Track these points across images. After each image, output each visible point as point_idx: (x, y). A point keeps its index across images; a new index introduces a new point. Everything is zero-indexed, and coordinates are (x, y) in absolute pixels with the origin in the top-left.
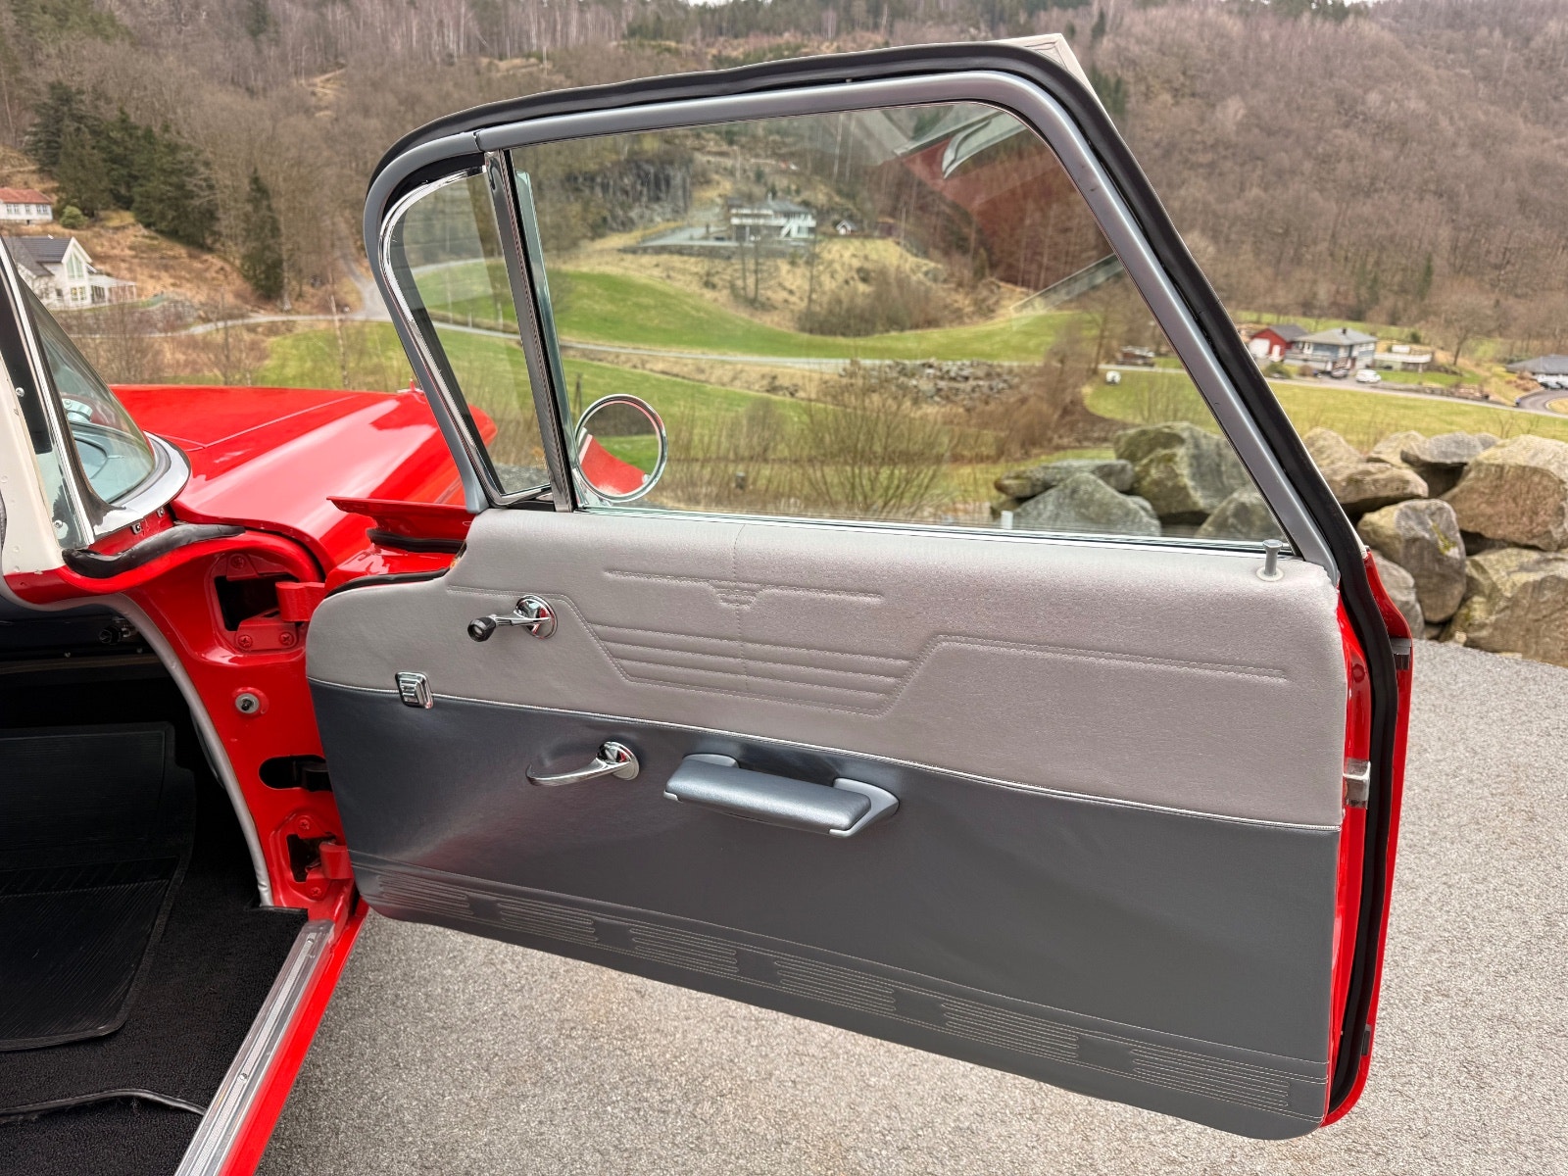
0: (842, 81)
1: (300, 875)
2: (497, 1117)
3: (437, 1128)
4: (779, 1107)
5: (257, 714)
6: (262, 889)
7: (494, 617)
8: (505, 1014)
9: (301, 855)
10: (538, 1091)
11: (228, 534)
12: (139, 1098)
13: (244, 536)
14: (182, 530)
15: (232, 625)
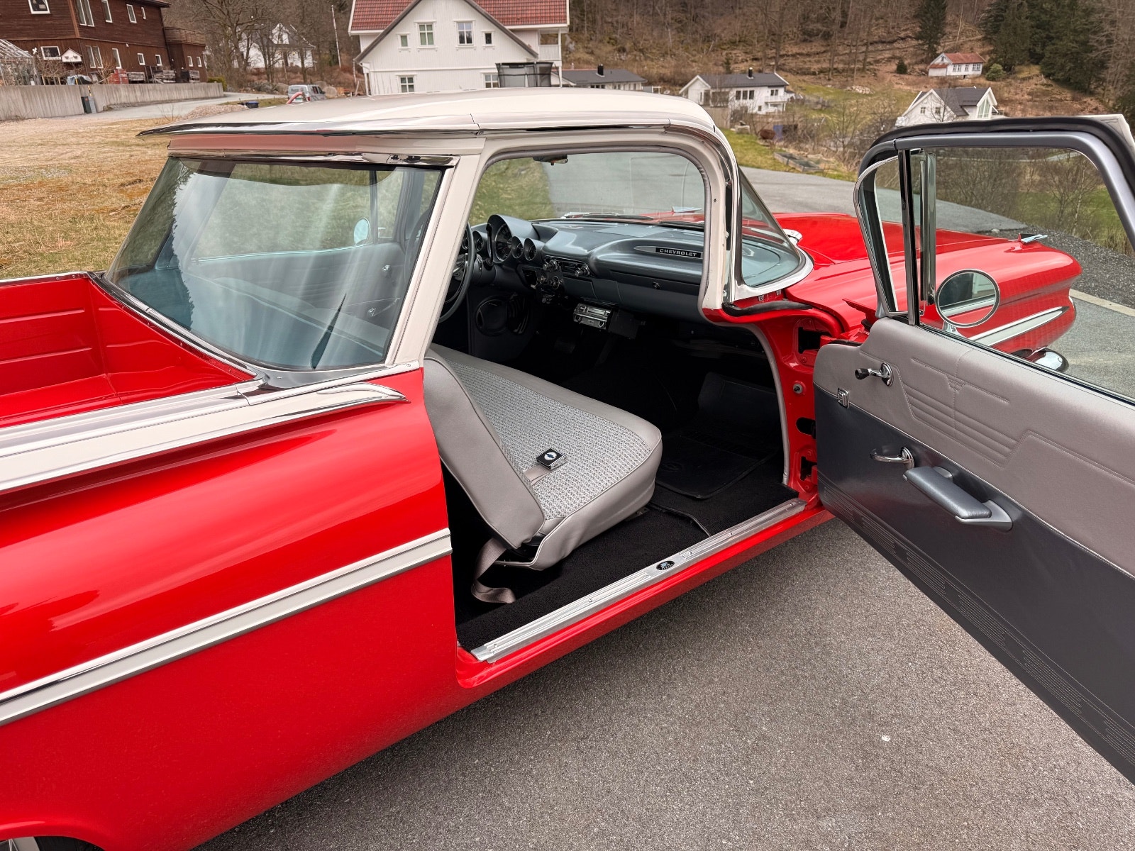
0: (1027, 131)
1: (803, 477)
2: (855, 636)
3: (826, 624)
4: (1003, 718)
5: (801, 395)
6: (784, 476)
7: (870, 370)
8: (895, 602)
9: (805, 467)
10: (882, 638)
11: (802, 308)
12: (694, 522)
13: (812, 311)
14: (785, 302)
15: (801, 351)
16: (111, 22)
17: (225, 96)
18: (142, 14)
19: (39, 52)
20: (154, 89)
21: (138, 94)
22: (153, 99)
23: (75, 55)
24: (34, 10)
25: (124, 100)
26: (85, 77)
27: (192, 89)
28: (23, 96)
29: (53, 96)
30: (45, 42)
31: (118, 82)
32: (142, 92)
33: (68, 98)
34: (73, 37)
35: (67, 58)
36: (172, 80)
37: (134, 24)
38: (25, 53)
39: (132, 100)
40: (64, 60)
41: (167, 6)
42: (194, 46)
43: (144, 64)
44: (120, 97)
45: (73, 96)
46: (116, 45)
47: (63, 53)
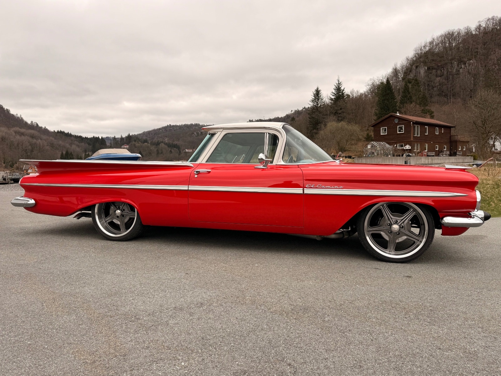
16: (427, 134)
17: (474, 162)
18: (442, 131)
19: (397, 146)
20: (438, 159)
21: (430, 160)
22: (436, 162)
23: (409, 146)
24: (399, 132)
25: (422, 162)
26: (410, 154)
27: (456, 159)
28: (382, 160)
29: (393, 161)
30: (400, 142)
31: (422, 156)
32: (432, 160)
33: (400, 161)
34: (410, 140)
35: (406, 148)
36: (448, 155)
37: (437, 135)
38: (391, 147)
39: (427, 162)
40: (404, 149)
41: (454, 127)
42: (464, 142)
43: (438, 149)
44: (421, 161)
45: (401, 161)
46: (426, 142)
47: (405, 146)
